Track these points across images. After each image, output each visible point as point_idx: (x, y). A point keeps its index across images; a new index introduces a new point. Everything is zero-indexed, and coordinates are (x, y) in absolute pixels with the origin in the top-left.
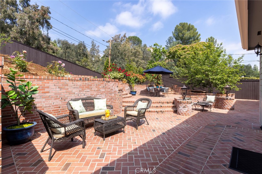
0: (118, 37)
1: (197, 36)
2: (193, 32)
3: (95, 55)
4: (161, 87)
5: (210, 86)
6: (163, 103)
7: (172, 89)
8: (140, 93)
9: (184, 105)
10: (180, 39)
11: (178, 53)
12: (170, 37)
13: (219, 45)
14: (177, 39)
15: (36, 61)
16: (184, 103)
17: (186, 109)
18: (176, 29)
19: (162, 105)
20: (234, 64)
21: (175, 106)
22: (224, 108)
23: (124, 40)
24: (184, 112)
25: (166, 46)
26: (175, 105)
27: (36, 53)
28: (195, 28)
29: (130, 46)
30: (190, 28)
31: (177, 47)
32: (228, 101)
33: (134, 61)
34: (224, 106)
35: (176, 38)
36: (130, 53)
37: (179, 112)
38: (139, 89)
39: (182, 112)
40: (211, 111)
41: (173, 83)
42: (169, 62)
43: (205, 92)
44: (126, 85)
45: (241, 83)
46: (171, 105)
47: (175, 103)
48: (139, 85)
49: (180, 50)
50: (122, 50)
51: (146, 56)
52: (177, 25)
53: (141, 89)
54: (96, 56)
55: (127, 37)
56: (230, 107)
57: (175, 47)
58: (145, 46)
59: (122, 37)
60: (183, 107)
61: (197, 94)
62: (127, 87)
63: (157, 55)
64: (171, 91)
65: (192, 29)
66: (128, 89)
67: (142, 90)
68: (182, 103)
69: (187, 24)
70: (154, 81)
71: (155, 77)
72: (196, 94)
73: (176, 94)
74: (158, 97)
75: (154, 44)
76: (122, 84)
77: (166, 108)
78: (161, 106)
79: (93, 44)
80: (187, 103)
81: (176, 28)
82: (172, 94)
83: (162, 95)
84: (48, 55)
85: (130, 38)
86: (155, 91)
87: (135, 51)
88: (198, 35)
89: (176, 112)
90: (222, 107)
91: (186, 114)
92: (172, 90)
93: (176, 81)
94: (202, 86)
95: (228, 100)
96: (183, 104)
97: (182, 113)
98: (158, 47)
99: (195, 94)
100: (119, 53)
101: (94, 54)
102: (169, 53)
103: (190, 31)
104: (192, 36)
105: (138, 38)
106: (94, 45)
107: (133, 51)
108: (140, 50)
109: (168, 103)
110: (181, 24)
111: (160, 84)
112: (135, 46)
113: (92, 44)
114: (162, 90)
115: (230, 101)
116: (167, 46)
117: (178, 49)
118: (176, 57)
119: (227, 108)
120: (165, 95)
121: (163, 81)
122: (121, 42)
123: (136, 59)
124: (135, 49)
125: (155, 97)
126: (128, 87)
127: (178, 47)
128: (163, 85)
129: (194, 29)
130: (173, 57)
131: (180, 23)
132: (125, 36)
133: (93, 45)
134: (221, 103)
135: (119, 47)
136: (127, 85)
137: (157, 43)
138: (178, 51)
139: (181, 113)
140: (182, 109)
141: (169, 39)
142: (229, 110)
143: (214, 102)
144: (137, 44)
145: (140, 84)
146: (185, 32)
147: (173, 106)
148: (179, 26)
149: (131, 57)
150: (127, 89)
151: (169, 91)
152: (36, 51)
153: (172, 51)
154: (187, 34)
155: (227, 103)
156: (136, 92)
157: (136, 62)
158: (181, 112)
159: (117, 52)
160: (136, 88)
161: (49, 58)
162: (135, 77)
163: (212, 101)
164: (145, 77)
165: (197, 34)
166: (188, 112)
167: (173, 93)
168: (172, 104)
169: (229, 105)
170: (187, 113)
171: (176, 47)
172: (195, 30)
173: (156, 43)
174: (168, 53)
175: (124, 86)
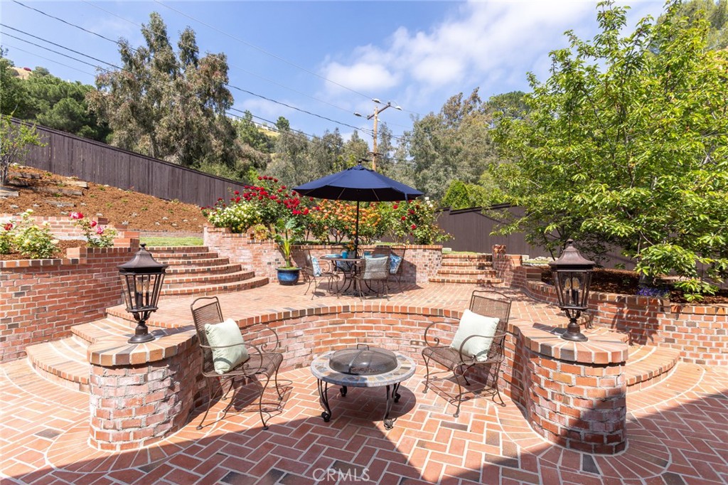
0: (455, 102)
15: (147, 187)
27: (147, 170)
32: (551, 372)
44: (264, 246)
55: (485, 100)
56: (564, 424)
62: (271, 254)
66: (273, 260)
76: (249, 243)
82: (469, 283)
84: (177, 169)
92: (481, 267)
95: (555, 367)
111: (423, 242)
126: (277, 255)
132: (475, 98)
136: (271, 245)
142: (562, 444)
150: (268, 261)
152: (147, 163)
155: (547, 383)
161: (181, 177)
163: (473, 354)
169: (559, 404)
175: (256, 249)
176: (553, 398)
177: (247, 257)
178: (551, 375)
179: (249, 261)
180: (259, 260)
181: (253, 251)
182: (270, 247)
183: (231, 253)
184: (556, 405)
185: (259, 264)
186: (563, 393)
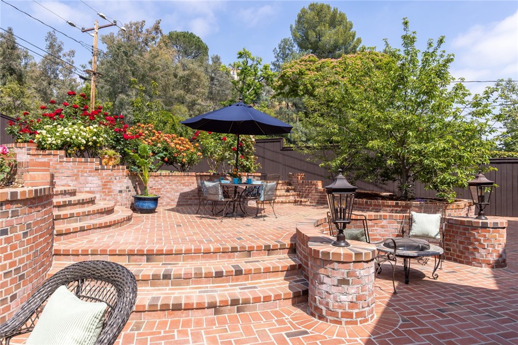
0: (137, 28)
1: (353, 44)
2: (345, 32)
3: (61, 77)
4: (249, 182)
5: (405, 177)
6: (249, 251)
7: (290, 187)
8: (178, 202)
9: (341, 272)
10: (311, 48)
11: (306, 79)
12: (285, 41)
13: (435, 45)
14: (302, 47)
16: (343, 263)
17: (352, 290)
18: (301, 19)
19: (243, 263)
20: (474, 107)
21: (300, 266)
22: (475, 259)
23: (153, 39)
24: (340, 307)
25: (274, 64)
26: (301, 260)
28: (348, 21)
29: (171, 58)
30: (336, 20)
31: (303, 63)
32: (487, 235)
33: (183, 103)
34: (472, 253)
35: (300, 45)
36: (172, 77)
37: (321, 303)
38: (174, 186)
39: (331, 308)
40: (438, 280)
41: (293, 166)
42: (281, 108)
43: (388, 194)
44: (115, 173)
45: (496, 169)
46: (284, 260)
47: (301, 253)
48: (177, 173)
49: (313, 70)
50: (143, 67)
51: (219, 91)
52: (304, 9)
53: (180, 187)
54: (63, 82)
55: (166, 33)
56: (493, 258)
57: (298, 61)
58: (216, 60)
59: (147, 31)
60: (336, 283)
61: (371, 205)
62: (121, 182)
63: (249, 86)
64: (286, 194)
65: (341, 23)
66: (124, 188)
67: (187, 189)
68: (331, 262)
69: (329, 7)
70: (229, 159)
71: (231, 145)
72: (366, 203)
73: (301, 205)
74: (239, 220)
75: (238, 52)
76: (97, 169)
77: (260, 278)
78: (239, 272)
79: (51, 43)
80: (354, 262)
81: (300, 17)
82: (289, 202)
83: (254, 208)
85: (174, 37)
86: (226, 195)
87: (187, 72)
88: (355, 40)
89: (302, 298)
90: (467, 255)
91: (350, 315)
92: (288, 191)
93: (301, 160)
94: (379, 177)
95: (489, 232)
96: (336, 265)
97: (334, 314)
98: (250, 62)
99: (362, 204)
100: (133, 74)
101: (57, 75)
102: (282, 77)
103: (335, 27)
104: (341, 41)
105: (198, 38)
106: (56, 49)
107: (181, 73)
108: (200, 71)
109: (269, 250)
110: (313, 7)
111: (248, 170)
112: (187, 60)
113: (48, 43)
114: (254, 193)
115: (493, 232)
116: (278, 63)
117: (307, 69)
118: (300, 90)
119: (484, 261)
120: (266, 206)
121: (261, 158)
122: (147, 44)
123: (189, 98)
124: (184, 67)
125: (226, 220)
126: (127, 182)
127: (305, 61)
128: (260, 174)
129: (347, 23)
130: (294, 92)
131: (311, 5)
132: (157, 29)
133: (51, 46)
134: (461, 243)
135: (136, 56)
136: (123, 171)
137: (247, 50)
138: (306, 73)
139: (328, 309)
140: (334, 290)
141: (282, 45)
142: (492, 267)
143: (439, 237)
144: (193, 54)
145: (179, 169)
146: (323, 29)
147: (292, 268)
148: (309, 11)
149: (173, 90)
150: (119, 189)
151: (278, 193)
153: (289, 72)
154: (329, 36)
155: (484, 241)
156: (155, 200)
157: (188, 107)
158: (327, 304)
159: (130, 72)
160: (161, 184)
162: (159, 145)
163: (433, 235)
164: (197, 144)
165: (354, 37)
166: (361, 303)
167: (292, 199)
168: (286, 255)
169: (491, 249)
170: (355, 311)
171: (301, 62)
172: (348, 25)
173: (244, 50)
174: (279, 78)
175: (106, 175)
176: (488, 247)
177: (95, 185)
178: (487, 236)
179: (97, 189)
180: (109, 188)
181: (102, 178)
182: (121, 174)
183: (72, 181)
184: (489, 250)
185: (110, 192)
186: (493, 243)
